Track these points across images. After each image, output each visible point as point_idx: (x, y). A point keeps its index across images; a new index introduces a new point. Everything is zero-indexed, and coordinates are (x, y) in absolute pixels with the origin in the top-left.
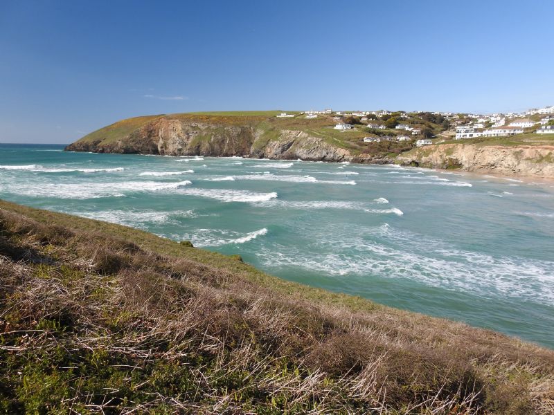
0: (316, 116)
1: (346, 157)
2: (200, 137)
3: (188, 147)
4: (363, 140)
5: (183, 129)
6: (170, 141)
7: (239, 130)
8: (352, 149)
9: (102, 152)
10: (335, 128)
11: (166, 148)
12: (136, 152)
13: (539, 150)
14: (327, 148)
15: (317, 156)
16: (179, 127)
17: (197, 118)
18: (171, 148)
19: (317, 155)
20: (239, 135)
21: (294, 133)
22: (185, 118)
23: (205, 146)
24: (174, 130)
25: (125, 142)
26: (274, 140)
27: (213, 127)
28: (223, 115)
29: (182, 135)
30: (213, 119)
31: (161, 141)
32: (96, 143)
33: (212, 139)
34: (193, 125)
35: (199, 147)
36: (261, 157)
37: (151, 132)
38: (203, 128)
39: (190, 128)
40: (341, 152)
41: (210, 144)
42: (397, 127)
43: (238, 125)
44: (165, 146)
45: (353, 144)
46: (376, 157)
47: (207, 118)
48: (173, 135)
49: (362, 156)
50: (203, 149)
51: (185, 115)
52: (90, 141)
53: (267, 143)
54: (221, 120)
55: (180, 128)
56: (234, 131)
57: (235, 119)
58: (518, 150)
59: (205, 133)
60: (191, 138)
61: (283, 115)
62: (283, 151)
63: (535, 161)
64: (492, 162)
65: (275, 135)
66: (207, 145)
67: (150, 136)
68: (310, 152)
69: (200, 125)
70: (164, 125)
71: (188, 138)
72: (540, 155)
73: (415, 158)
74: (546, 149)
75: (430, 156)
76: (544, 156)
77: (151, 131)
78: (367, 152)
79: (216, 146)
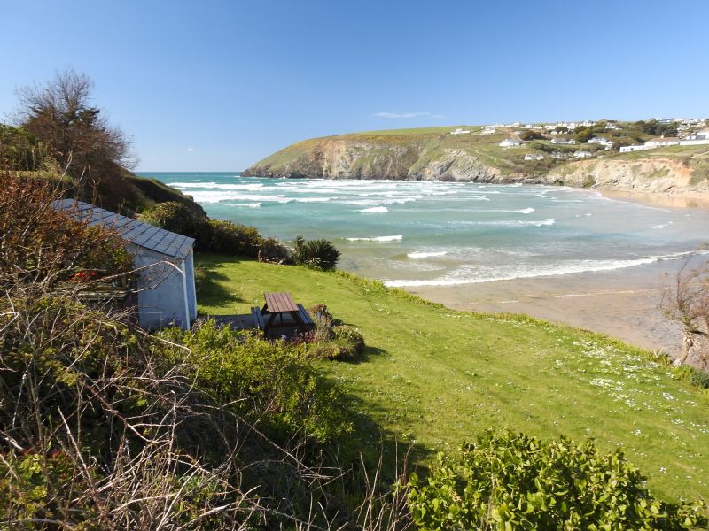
0: (493, 131)
1: (496, 177)
2: (363, 159)
3: (349, 170)
4: (523, 158)
5: (347, 151)
6: (335, 164)
7: (405, 150)
8: (504, 167)
9: (272, 176)
10: (501, 145)
11: (331, 171)
12: (303, 177)
13: (655, 164)
14: (480, 168)
15: (470, 177)
16: (343, 148)
17: (363, 139)
18: (335, 172)
19: (471, 175)
20: (404, 156)
21: (455, 151)
22: (350, 139)
23: (367, 168)
24: (339, 152)
25: (292, 166)
26: (435, 160)
27: (378, 147)
28: (391, 134)
29: (345, 157)
30: (380, 138)
31: (326, 165)
32: (267, 168)
33: (375, 161)
34: (357, 146)
35: (360, 169)
36: (419, 179)
37: (318, 156)
38: (366, 149)
39: (354, 150)
40: (493, 171)
41: (372, 166)
42: (590, 142)
43: (404, 145)
44: (329, 169)
45: (508, 162)
46: (529, 176)
47: (374, 138)
48: (338, 157)
49: (514, 175)
50: (364, 172)
51: (352, 135)
52: (262, 166)
53: (427, 164)
54: (388, 139)
55: (344, 150)
56: (398, 151)
57: (402, 138)
58: (637, 164)
59: (368, 154)
60: (355, 160)
61: (458, 131)
62: (442, 172)
63: (648, 175)
64: (615, 178)
65: (437, 154)
66: (369, 167)
67: (317, 159)
68: (464, 172)
69: (364, 146)
70: (329, 147)
71: (352, 160)
72: (655, 169)
73: (558, 176)
74: (662, 162)
75: (574, 174)
76: (658, 170)
77: (319, 154)
78: (520, 171)
79: (378, 169)
